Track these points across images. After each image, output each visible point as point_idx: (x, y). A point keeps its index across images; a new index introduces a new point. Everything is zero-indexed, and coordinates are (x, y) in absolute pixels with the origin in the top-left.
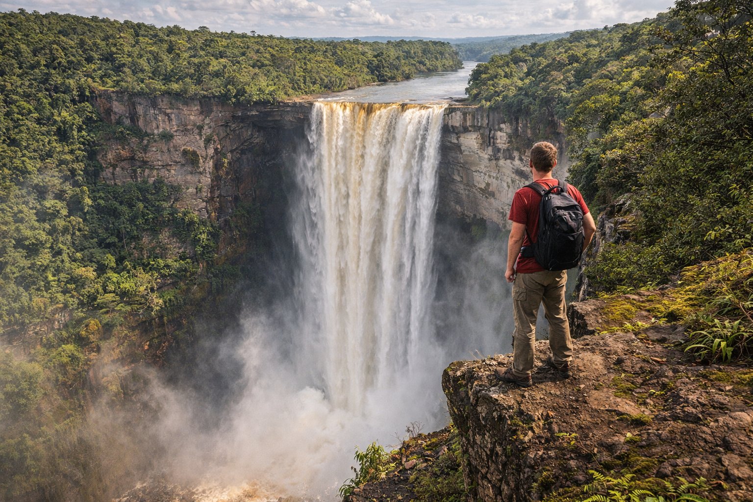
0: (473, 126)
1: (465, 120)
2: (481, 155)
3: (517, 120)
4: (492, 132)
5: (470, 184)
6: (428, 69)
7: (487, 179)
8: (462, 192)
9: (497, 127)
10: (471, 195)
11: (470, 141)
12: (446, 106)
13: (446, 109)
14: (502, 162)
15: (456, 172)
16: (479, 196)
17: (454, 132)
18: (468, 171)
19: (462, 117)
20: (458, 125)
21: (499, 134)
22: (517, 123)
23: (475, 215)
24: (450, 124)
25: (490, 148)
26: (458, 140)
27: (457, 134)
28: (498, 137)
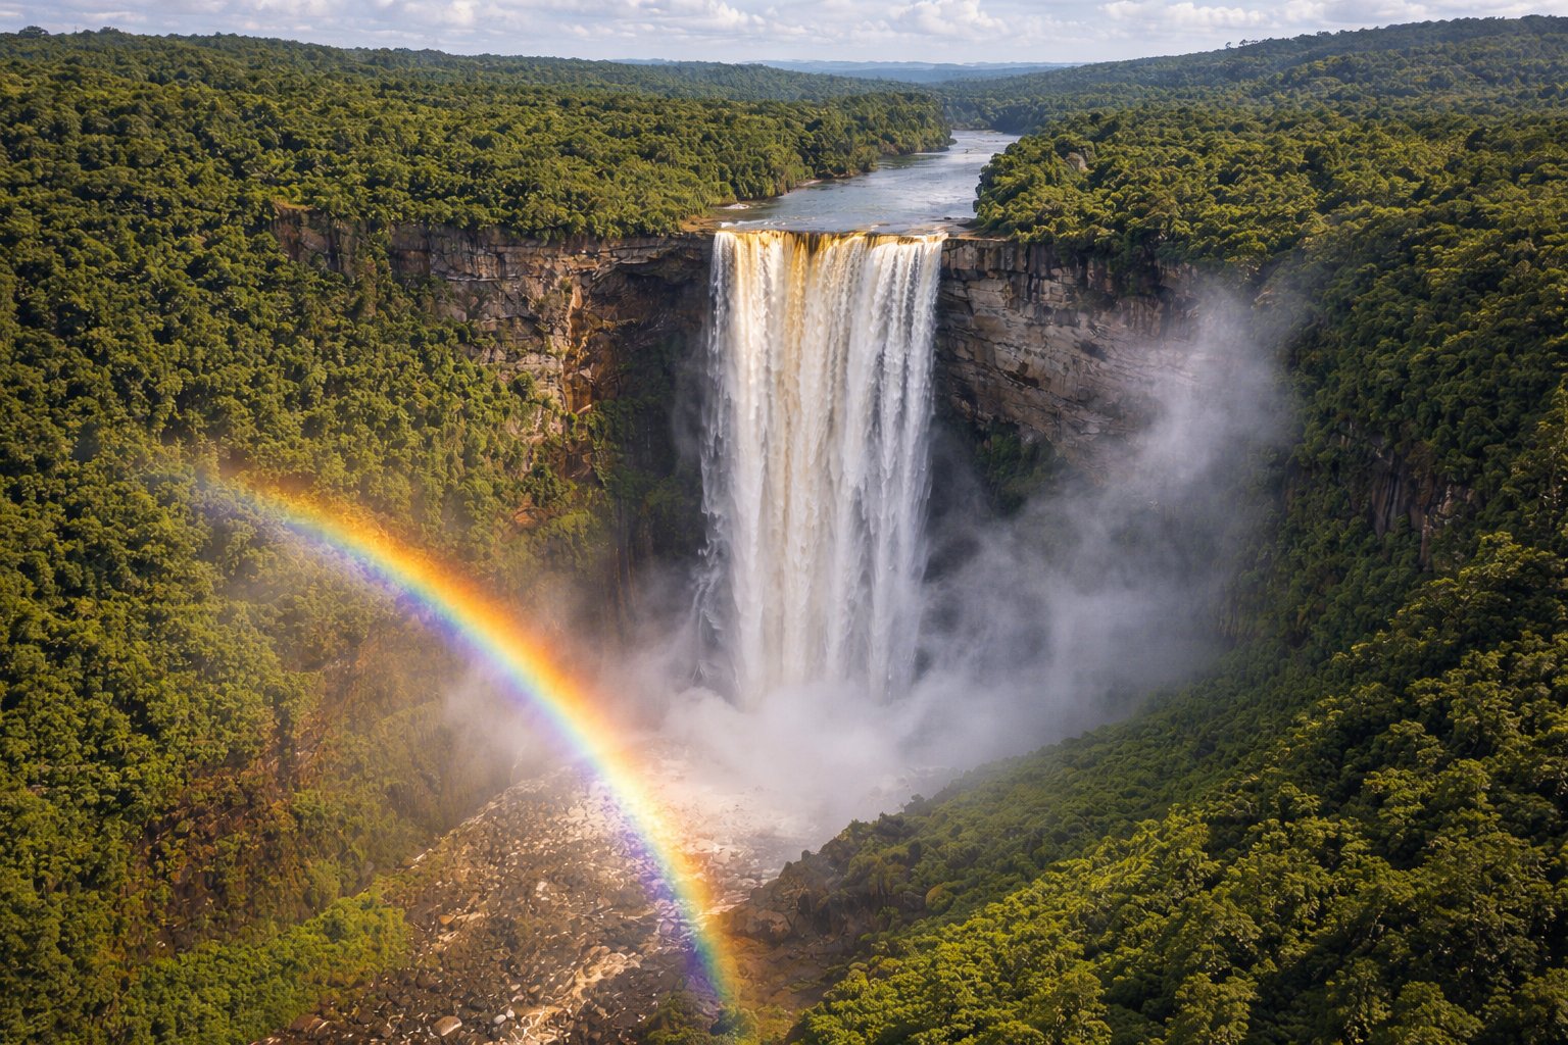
0: (996, 270)
1: (981, 260)
2: (1012, 318)
3: (1084, 263)
4: (1035, 281)
5: (987, 366)
6: (900, 149)
7: (1022, 357)
8: (971, 377)
9: (1043, 274)
10: (990, 383)
11: (991, 295)
12: (946, 236)
13: (945, 242)
14: (1051, 330)
15: (961, 345)
16: (1006, 384)
17: (958, 279)
18: (986, 344)
19: (976, 254)
20: (967, 268)
21: (1047, 284)
22: (1085, 268)
23: (996, 418)
24: (952, 267)
25: (1030, 307)
26: (965, 291)
27: (964, 282)
28: (1047, 289)
